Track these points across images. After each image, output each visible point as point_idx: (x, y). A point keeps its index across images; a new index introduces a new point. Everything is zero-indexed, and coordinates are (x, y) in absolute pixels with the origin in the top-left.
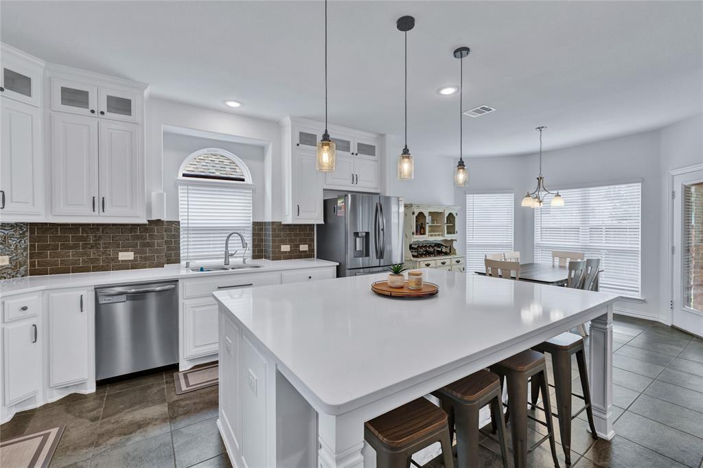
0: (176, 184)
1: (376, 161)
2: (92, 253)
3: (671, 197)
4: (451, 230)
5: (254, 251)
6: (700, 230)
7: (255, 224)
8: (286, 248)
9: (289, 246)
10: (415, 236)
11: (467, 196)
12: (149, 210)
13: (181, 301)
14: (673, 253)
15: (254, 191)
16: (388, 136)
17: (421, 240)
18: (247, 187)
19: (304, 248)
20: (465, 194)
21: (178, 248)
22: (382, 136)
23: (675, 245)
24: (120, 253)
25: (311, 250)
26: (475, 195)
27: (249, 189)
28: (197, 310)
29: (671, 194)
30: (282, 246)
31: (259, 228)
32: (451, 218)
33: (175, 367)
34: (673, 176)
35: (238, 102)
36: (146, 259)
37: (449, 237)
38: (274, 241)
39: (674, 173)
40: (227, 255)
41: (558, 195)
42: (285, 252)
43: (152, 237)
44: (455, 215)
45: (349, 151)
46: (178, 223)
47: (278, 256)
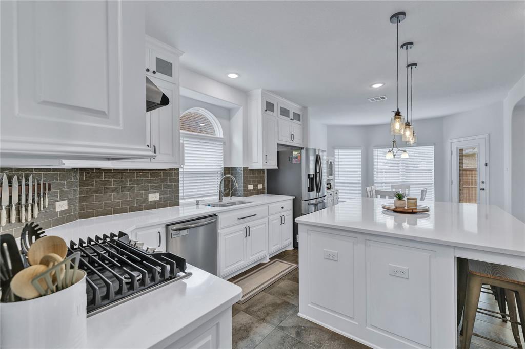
1: (300, 125)
2: (129, 195)
7: (226, 169)
8: (251, 187)
9: (252, 185)
15: (224, 144)
16: (309, 108)
18: (217, 140)
19: (260, 187)
20: (334, 149)
22: (305, 108)
24: (149, 195)
25: (264, 188)
26: (339, 150)
27: (221, 141)
28: (227, 237)
30: (249, 186)
31: (228, 173)
32: (330, 165)
35: (236, 74)
37: (330, 177)
38: (244, 183)
41: (405, 152)
42: (250, 190)
44: (332, 163)
45: (289, 117)
47: (247, 193)
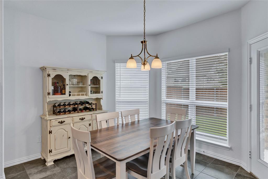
3: (249, 62)
6: (266, 90)
10: (51, 96)
11: (116, 64)
14: (251, 111)
17: (59, 99)
20: (114, 62)
23: (252, 103)
26: (121, 64)
29: (249, 60)
32: (96, 81)
34: (250, 45)
37: (94, 96)
39: (251, 42)
44: (100, 79)
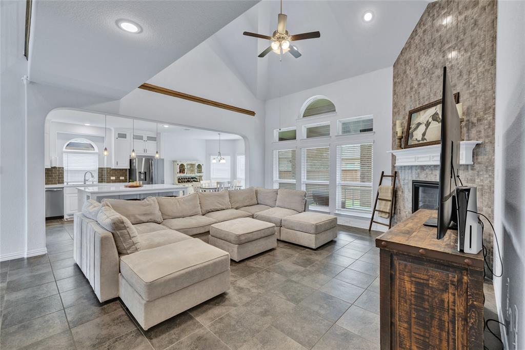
0: (63, 153)
1: (156, 143)
4: (200, 171)
5: (99, 180)
7: (99, 168)
8: (113, 178)
9: (115, 177)
10: (178, 174)
11: (211, 156)
12: (51, 163)
13: (65, 194)
15: (99, 155)
17: (182, 176)
19: (122, 178)
21: (63, 178)
25: (126, 179)
27: (97, 154)
28: (71, 198)
30: (111, 177)
31: (101, 170)
32: (199, 166)
33: (62, 217)
36: (50, 181)
37: (199, 174)
38: (107, 175)
40: (85, 181)
42: (113, 180)
43: (52, 173)
44: (202, 165)
45: (142, 139)
46: (63, 168)
47: (110, 181)
